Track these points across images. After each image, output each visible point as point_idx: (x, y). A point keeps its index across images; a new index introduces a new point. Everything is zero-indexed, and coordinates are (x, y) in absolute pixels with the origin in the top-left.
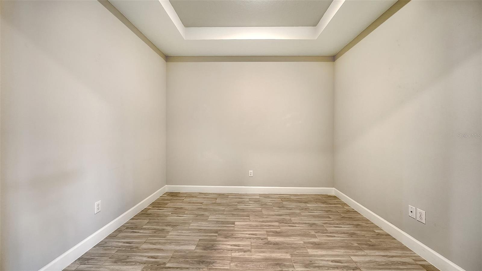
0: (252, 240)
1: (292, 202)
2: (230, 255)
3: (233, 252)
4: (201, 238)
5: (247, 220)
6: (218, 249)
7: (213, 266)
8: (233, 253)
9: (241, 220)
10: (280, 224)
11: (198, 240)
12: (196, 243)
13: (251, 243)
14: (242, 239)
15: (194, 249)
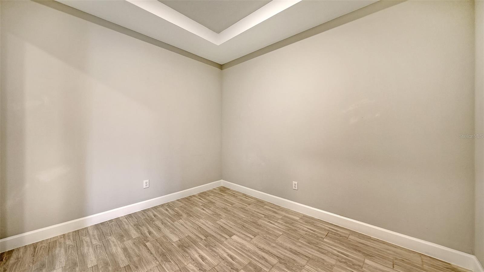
0: (223, 263)
1: (343, 245)
2: (186, 264)
3: (193, 262)
4: (191, 235)
5: (249, 239)
6: (187, 252)
7: (165, 264)
8: (191, 263)
9: (243, 236)
10: (279, 265)
11: (187, 235)
12: (182, 237)
13: (218, 265)
14: (216, 255)
15: (174, 241)
